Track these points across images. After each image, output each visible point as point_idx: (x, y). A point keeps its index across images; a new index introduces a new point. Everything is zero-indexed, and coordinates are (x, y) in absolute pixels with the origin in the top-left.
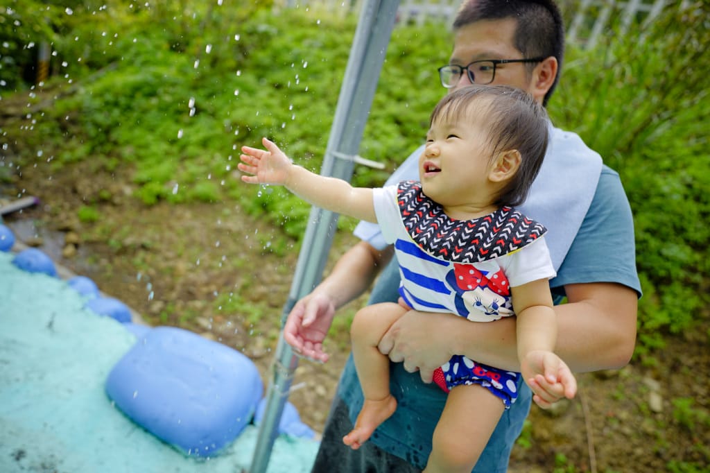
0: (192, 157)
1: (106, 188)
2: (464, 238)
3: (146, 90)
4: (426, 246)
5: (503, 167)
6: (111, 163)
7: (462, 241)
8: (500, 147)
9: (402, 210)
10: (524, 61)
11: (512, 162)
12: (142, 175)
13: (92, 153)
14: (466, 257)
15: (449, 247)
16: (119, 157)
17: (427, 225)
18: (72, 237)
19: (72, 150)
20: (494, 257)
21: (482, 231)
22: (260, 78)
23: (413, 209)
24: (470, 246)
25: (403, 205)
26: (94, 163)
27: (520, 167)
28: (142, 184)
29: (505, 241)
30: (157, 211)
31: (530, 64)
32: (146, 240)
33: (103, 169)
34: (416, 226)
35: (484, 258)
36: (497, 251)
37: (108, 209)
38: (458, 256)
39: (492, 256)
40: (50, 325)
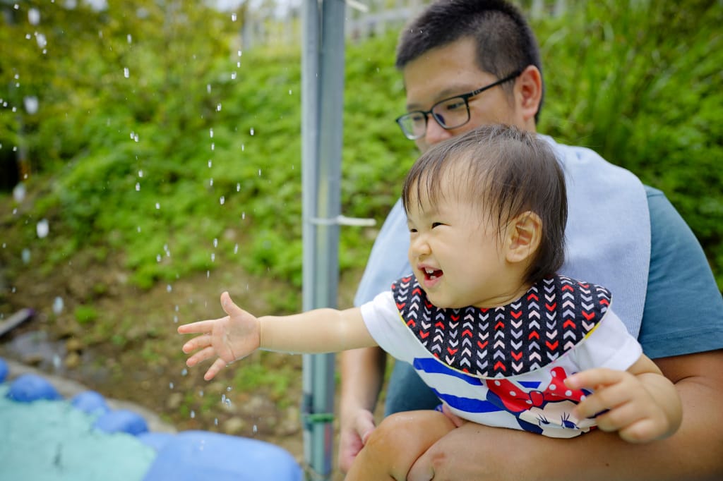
0: (181, 228)
1: (98, 281)
2: (517, 336)
3: (121, 169)
4: (474, 369)
5: (522, 238)
6: (100, 253)
7: (517, 342)
8: (505, 215)
9: (417, 333)
10: (499, 83)
11: (530, 228)
12: (132, 258)
13: (80, 247)
14: (532, 362)
15: (503, 357)
16: (107, 245)
17: (457, 337)
18: (74, 344)
19: (60, 249)
20: (570, 348)
21: (534, 318)
22: (232, 129)
23: (429, 325)
24: (530, 344)
25: (414, 325)
26: (83, 258)
27: (543, 231)
28: (134, 269)
29: (574, 321)
30: (157, 293)
31: (507, 83)
32: (150, 328)
33: (94, 262)
34: (445, 345)
35: (557, 354)
36: (570, 339)
37: (106, 302)
38: (521, 365)
39: (566, 347)
40: (57, 461)
